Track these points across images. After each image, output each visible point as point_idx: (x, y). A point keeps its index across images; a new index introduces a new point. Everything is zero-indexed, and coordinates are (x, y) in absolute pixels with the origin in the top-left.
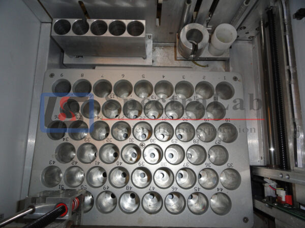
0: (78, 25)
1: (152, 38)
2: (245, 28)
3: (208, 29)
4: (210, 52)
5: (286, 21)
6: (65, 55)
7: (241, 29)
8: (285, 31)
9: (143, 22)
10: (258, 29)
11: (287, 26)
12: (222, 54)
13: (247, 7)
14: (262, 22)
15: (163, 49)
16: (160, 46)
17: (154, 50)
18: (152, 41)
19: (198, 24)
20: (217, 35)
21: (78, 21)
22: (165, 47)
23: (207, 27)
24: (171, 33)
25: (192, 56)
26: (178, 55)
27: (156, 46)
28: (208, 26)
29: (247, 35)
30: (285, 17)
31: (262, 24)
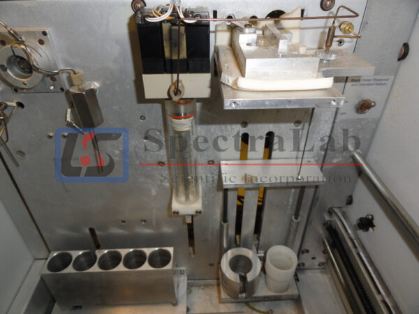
0: (83, 259)
1: (185, 274)
2: (307, 251)
3: (259, 255)
4: (268, 288)
5: (352, 236)
6: (56, 306)
7: (303, 252)
8: (355, 247)
9: (171, 250)
10: (325, 252)
11: (355, 242)
12: (286, 290)
13: (298, 223)
14: (326, 241)
15: (203, 289)
16: (199, 286)
17: (189, 291)
18: (186, 278)
19: (244, 249)
20: (271, 262)
21: (83, 254)
22: (206, 286)
23: (257, 253)
24: (211, 265)
25: (244, 295)
26: (224, 295)
27: (192, 286)
28: (259, 252)
29: (314, 261)
30: (350, 231)
31: (327, 244)
